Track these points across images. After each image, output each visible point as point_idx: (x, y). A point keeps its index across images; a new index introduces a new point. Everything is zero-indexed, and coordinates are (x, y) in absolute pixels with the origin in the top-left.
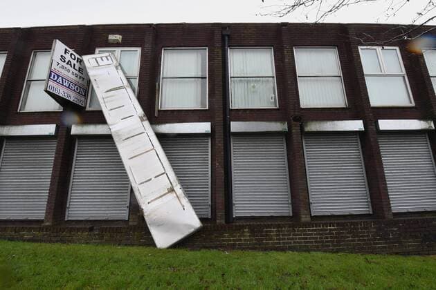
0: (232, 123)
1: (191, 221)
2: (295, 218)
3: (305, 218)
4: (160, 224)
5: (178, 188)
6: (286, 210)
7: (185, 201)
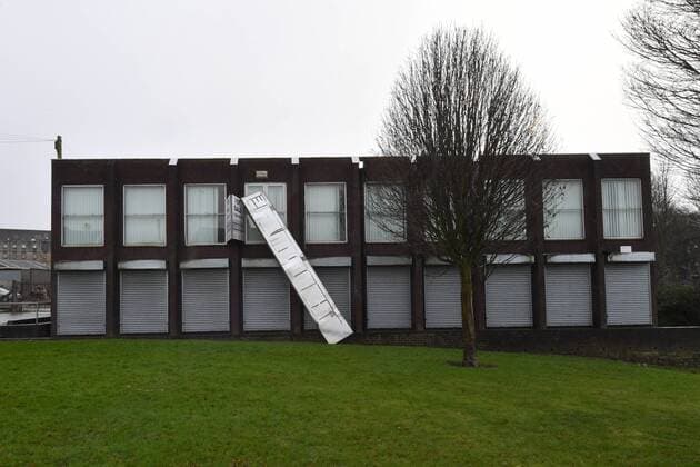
0: (368, 257)
1: (346, 329)
2: (413, 329)
3: (420, 328)
4: (328, 332)
5: (336, 311)
6: (407, 324)
7: (341, 318)
